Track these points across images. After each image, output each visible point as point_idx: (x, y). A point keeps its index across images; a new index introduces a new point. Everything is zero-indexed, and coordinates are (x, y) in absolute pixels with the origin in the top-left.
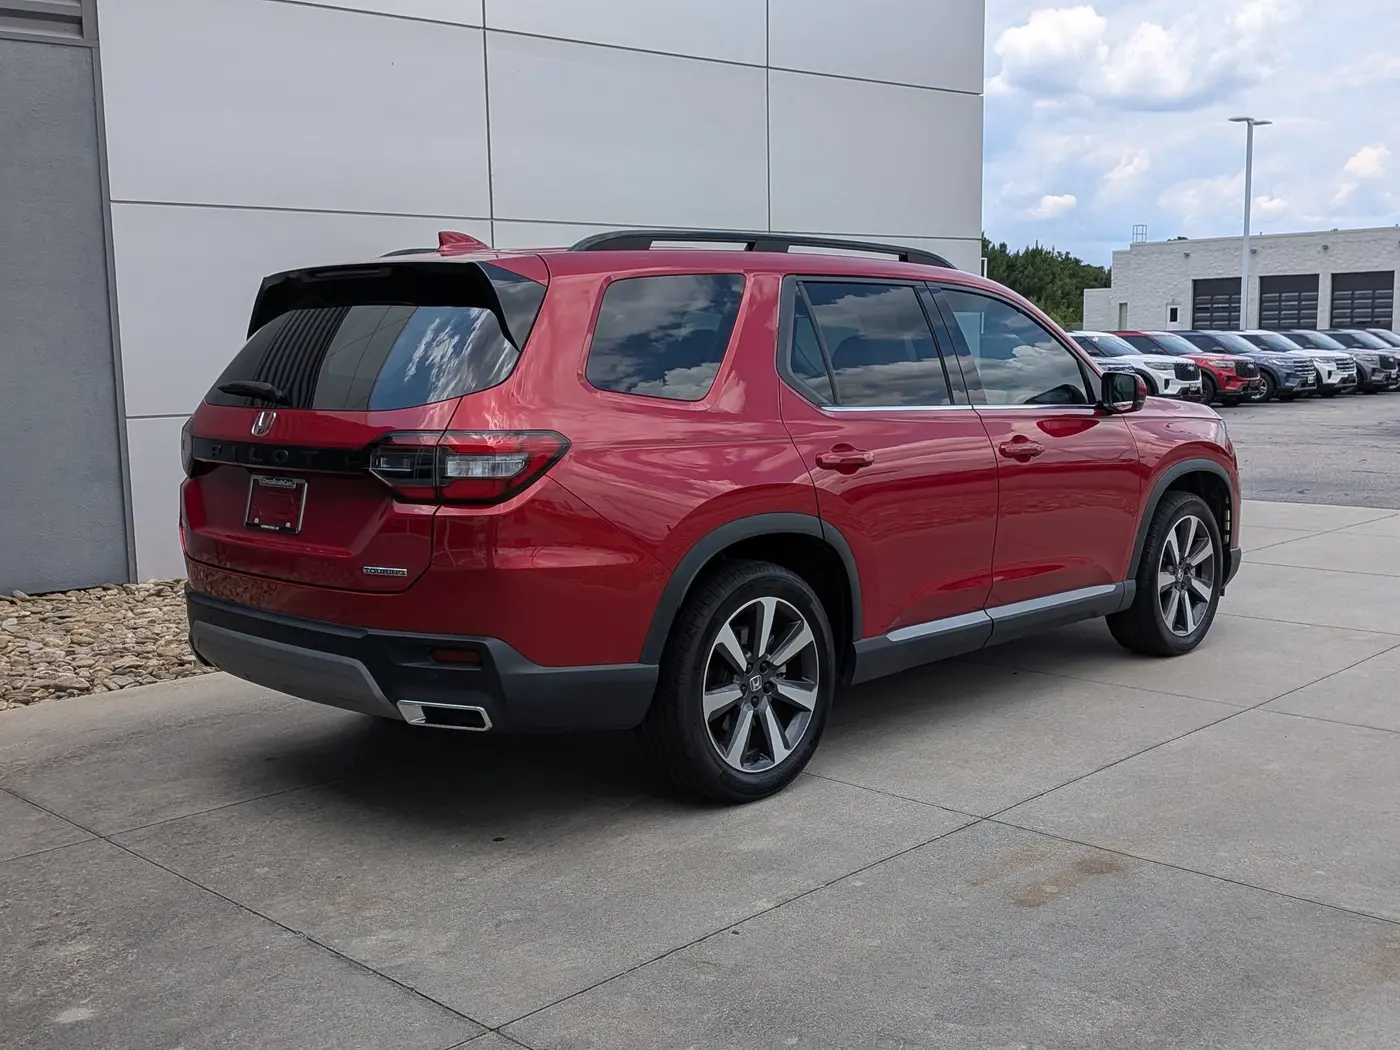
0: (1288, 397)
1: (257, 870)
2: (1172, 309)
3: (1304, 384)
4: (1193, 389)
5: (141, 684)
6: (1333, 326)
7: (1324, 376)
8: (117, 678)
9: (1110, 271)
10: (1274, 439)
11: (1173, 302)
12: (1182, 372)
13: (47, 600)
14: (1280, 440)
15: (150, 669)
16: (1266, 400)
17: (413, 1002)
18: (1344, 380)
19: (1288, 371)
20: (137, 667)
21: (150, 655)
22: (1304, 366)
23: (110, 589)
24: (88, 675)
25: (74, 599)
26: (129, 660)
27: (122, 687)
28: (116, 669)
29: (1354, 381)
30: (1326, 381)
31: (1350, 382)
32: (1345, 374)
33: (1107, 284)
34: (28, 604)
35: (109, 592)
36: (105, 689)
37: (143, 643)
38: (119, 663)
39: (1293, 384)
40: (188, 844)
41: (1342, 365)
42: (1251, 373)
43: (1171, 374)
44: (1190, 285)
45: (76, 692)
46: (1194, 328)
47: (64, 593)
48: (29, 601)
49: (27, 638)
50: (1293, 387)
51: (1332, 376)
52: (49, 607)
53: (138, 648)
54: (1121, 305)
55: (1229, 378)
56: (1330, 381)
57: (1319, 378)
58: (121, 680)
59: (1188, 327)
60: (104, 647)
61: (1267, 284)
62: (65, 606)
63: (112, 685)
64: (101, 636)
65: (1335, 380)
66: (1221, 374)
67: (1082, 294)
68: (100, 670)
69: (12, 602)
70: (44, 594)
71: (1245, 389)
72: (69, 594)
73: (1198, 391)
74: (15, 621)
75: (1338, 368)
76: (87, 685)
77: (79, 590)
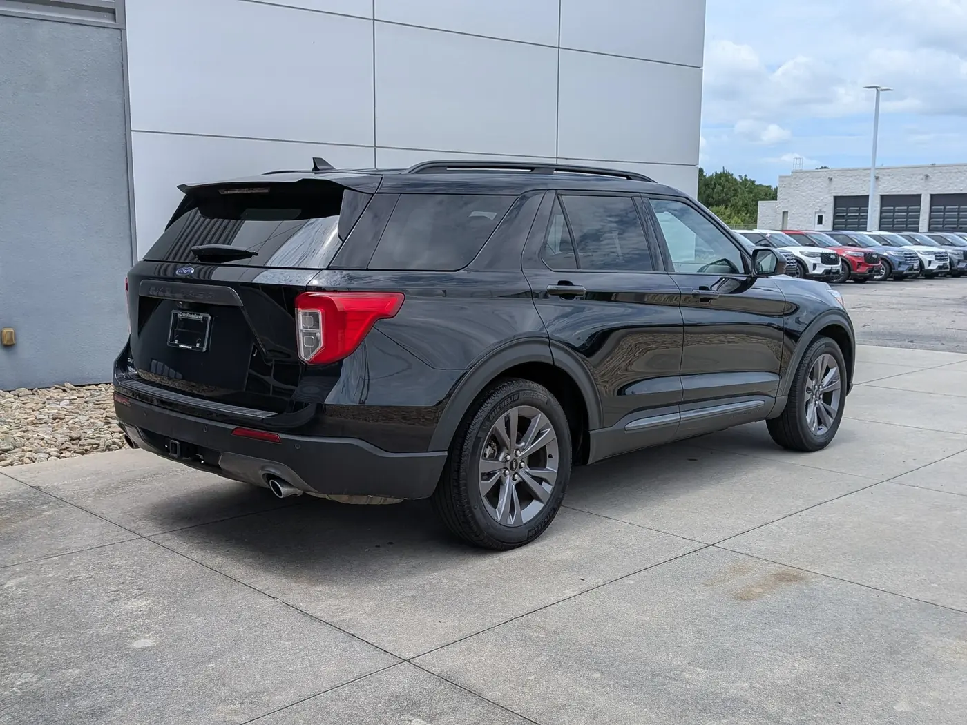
0: (900, 277)
1: (245, 560)
2: (819, 216)
3: (911, 269)
4: (834, 271)
6: (930, 230)
7: (926, 264)
9: (776, 189)
10: (892, 306)
11: (820, 211)
12: (826, 259)
13: (86, 390)
14: (895, 306)
16: (884, 279)
17: (353, 642)
18: (940, 267)
19: (901, 260)
22: (912, 257)
25: (103, 389)
29: (947, 268)
30: (927, 267)
31: (945, 269)
32: (941, 263)
33: (774, 198)
34: (74, 392)
39: (903, 268)
40: (199, 543)
41: (939, 256)
42: (876, 261)
43: (818, 260)
44: (832, 200)
46: (834, 229)
47: (97, 385)
48: (75, 390)
49: (78, 413)
50: (903, 271)
51: (932, 264)
52: (89, 394)
54: (784, 213)
55: (860, 264)
56: (930, 268)
57: (921, 265)
59: (831, 229)
61: (885, 199)
62: (98, 393)
65: (933, 267)
66: (854, 261)
67: (757, 205)
69: (64, 391)
70: (84, 386)
71: (870, 271)
72: (100, 386)
73: (838, 272)
74: (68, 401)
75: (936, 259)
77: (107, 384)
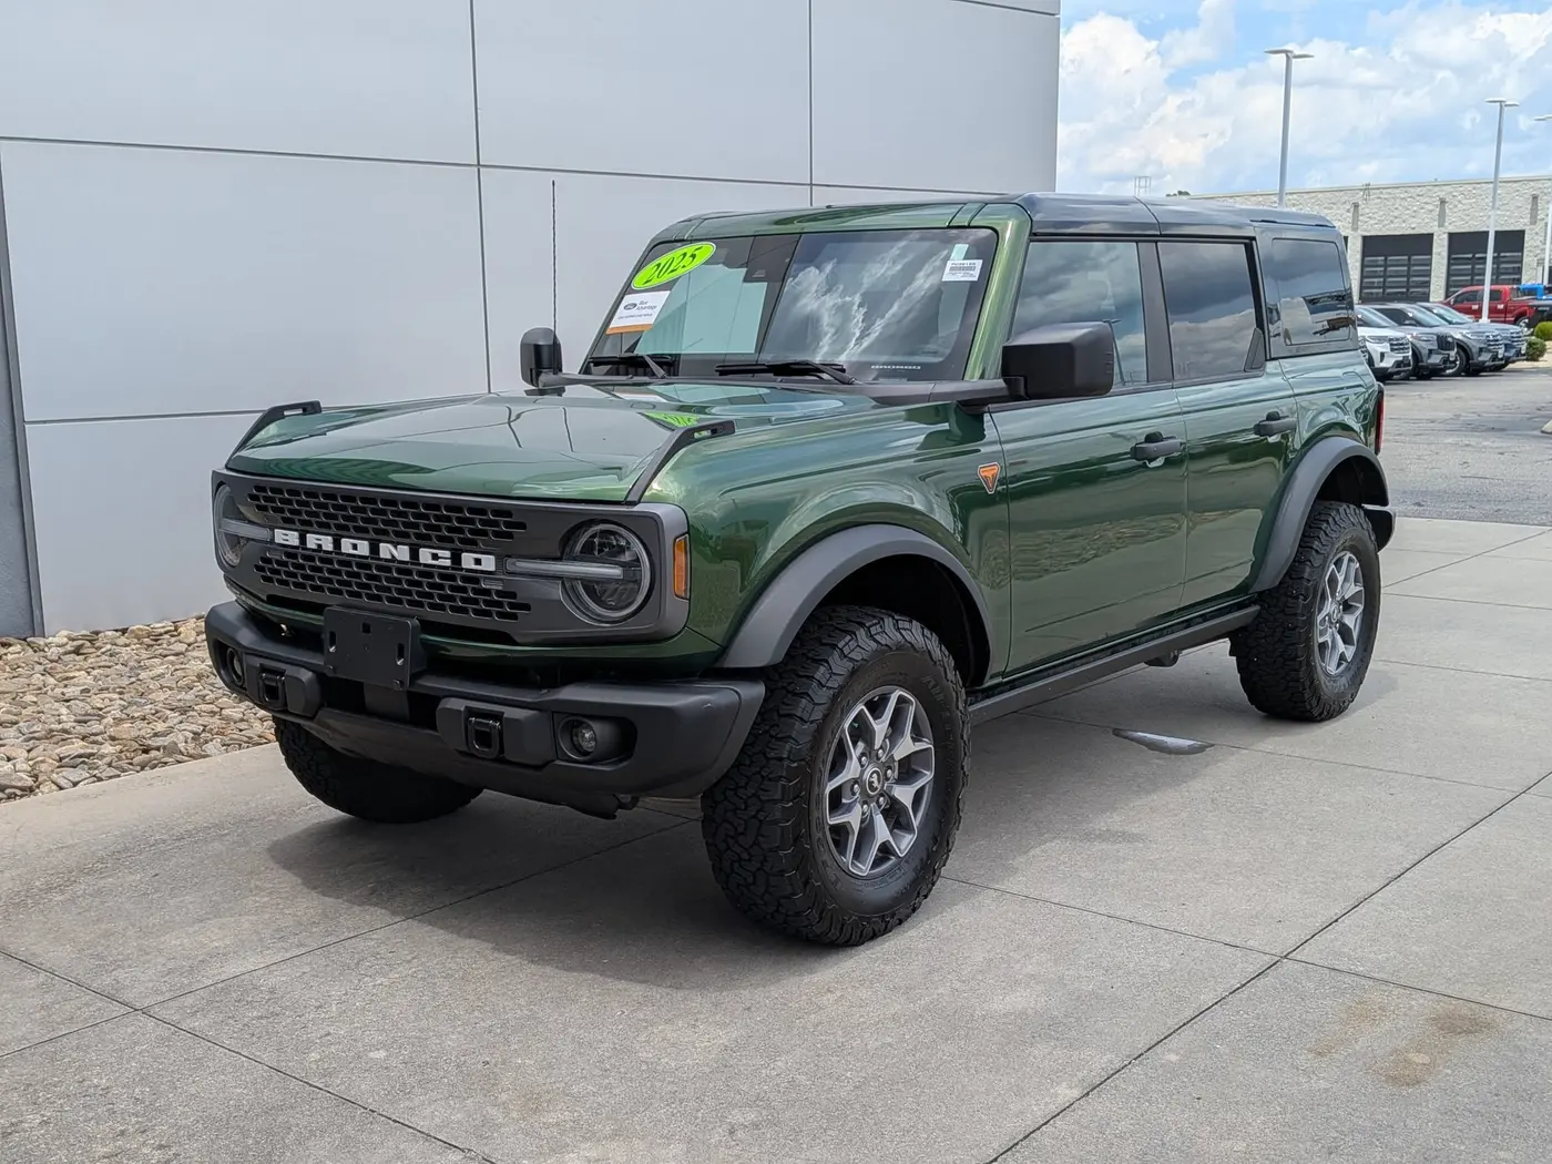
1: (371, 1055)
5: (100, 779)
7: (1377, 359)
8: (67, 772)
15: (107, 760)
18: (1398, 364)
20: (89, 756)
21: (99, 738)
23: (10, 645)
24: (29, 769)
26: (77, 747)
27: (75, 784)
28: (61, 759)
29: (1409, 365)
31: (1406, 366)
32: (1399, 357)
35: (11, 649)
36: (54, 787)
37: (85, 722)
38: (64, 750)
40: (261, 1017)
45: (19, 792)
51: (1385, 359)
53: (80, 729)
58: (74, 775)
60: (35, 728)
63: (63, 782)
64: (24, 712)
65: (1388, 363)
68: (42, 762)
75: (1392, 350)
76: (29, 782)
